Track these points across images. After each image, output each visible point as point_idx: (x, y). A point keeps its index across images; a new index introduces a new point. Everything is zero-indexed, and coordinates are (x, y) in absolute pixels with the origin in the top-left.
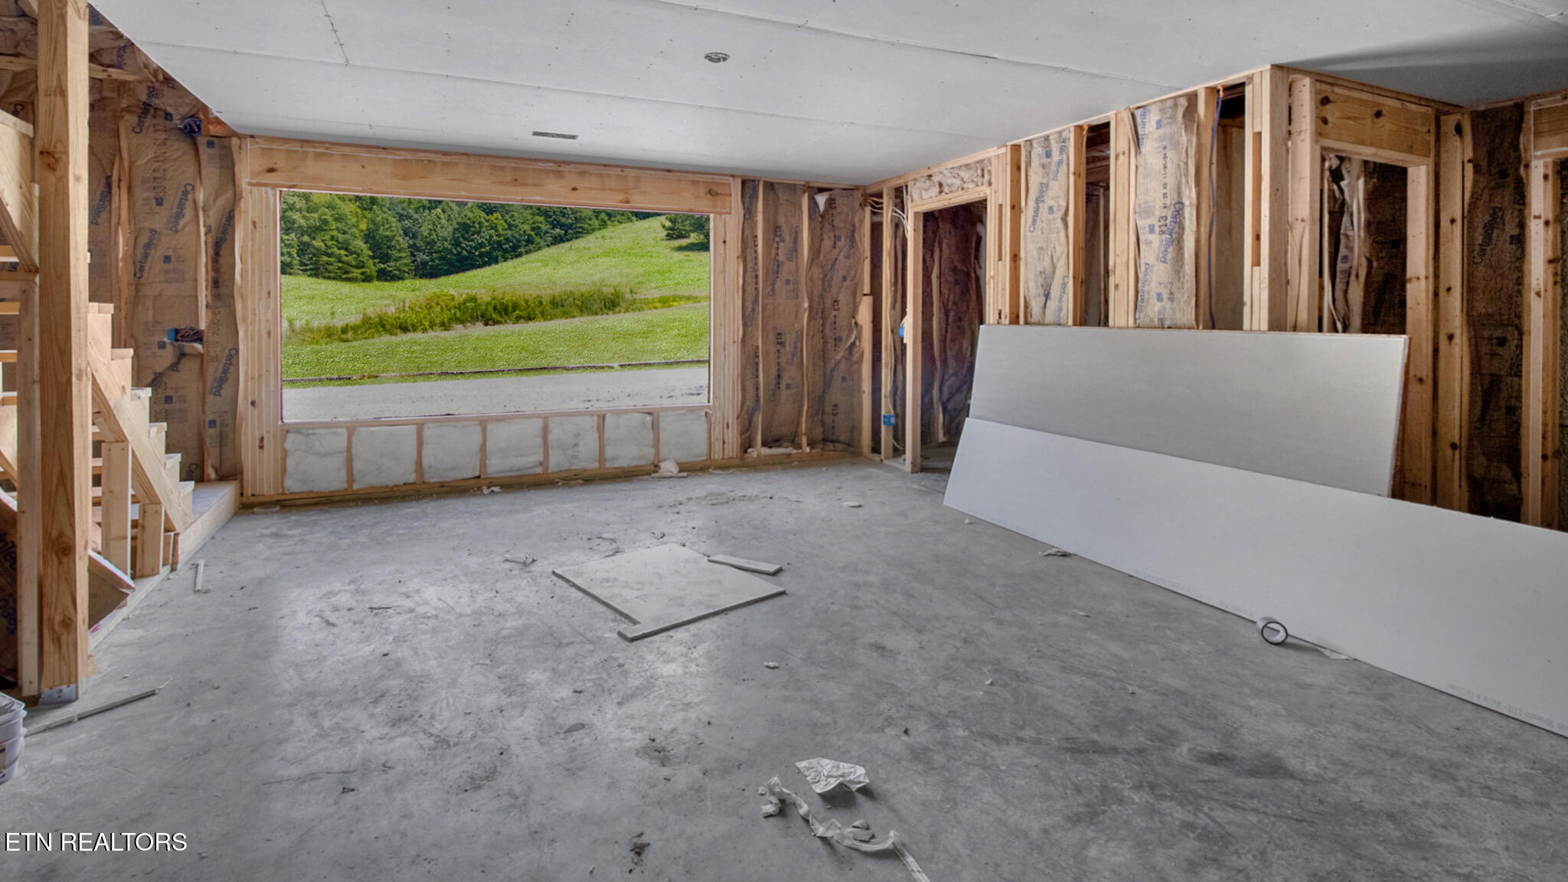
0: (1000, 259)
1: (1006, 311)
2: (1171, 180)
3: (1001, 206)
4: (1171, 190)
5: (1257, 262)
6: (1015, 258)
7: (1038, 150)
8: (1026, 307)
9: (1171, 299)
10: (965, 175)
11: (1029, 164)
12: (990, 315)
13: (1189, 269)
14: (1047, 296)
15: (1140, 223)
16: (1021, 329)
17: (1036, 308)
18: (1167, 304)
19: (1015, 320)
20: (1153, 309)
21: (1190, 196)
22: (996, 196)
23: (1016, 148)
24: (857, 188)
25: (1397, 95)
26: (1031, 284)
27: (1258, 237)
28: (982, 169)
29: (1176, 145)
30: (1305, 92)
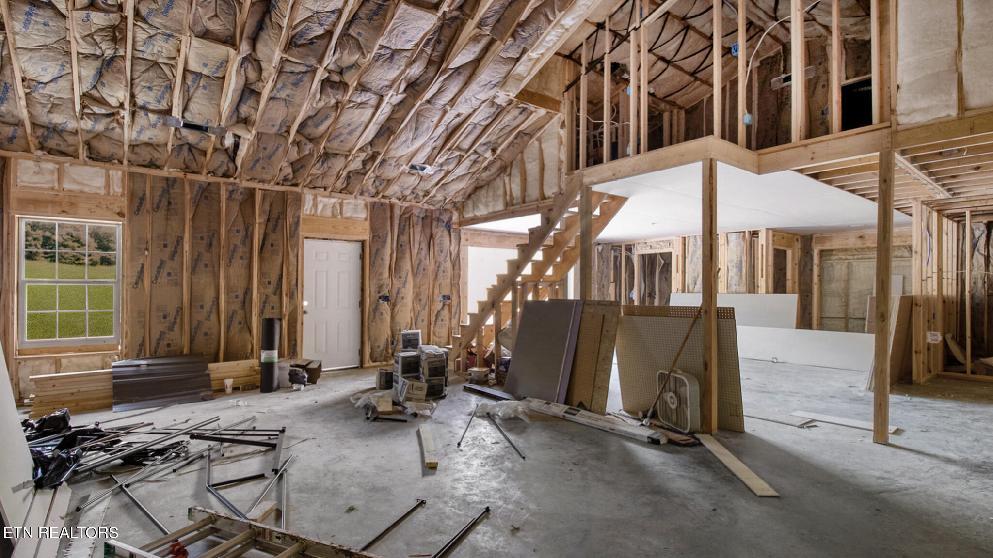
0: (677, 272)
1: (680, 288)
2: (739, 254)
3: (677, 256)
4: (739, 256)
5: (762, 276)
6: (684, 272)
7: (692, 240)
8: (688, 287)
9: (739, 285)
10: (661, 243)
11: (688, 244)
12: (674, 289)
13: (744, 277)
14: (695, 284)
15: (729, 265)
16: (686, 294)
17: (691, 288)
18: (738, 287)
19: (683, 291)
20: (734, 288)
21: (744, 258)
22: (676, 252)
23: (684, 238)
24: (609, 243)
25: (786, 233)
26: (690, 280)
27: (762, 270)
28: (670, 243)
29: (741, 245)
30: (771, 232)
